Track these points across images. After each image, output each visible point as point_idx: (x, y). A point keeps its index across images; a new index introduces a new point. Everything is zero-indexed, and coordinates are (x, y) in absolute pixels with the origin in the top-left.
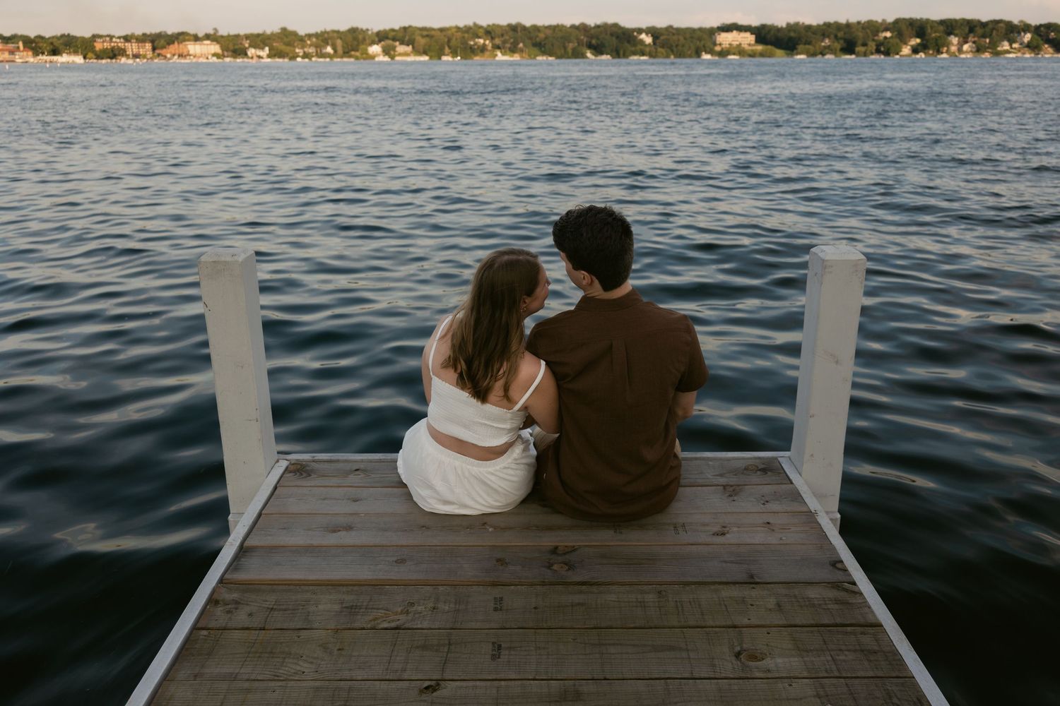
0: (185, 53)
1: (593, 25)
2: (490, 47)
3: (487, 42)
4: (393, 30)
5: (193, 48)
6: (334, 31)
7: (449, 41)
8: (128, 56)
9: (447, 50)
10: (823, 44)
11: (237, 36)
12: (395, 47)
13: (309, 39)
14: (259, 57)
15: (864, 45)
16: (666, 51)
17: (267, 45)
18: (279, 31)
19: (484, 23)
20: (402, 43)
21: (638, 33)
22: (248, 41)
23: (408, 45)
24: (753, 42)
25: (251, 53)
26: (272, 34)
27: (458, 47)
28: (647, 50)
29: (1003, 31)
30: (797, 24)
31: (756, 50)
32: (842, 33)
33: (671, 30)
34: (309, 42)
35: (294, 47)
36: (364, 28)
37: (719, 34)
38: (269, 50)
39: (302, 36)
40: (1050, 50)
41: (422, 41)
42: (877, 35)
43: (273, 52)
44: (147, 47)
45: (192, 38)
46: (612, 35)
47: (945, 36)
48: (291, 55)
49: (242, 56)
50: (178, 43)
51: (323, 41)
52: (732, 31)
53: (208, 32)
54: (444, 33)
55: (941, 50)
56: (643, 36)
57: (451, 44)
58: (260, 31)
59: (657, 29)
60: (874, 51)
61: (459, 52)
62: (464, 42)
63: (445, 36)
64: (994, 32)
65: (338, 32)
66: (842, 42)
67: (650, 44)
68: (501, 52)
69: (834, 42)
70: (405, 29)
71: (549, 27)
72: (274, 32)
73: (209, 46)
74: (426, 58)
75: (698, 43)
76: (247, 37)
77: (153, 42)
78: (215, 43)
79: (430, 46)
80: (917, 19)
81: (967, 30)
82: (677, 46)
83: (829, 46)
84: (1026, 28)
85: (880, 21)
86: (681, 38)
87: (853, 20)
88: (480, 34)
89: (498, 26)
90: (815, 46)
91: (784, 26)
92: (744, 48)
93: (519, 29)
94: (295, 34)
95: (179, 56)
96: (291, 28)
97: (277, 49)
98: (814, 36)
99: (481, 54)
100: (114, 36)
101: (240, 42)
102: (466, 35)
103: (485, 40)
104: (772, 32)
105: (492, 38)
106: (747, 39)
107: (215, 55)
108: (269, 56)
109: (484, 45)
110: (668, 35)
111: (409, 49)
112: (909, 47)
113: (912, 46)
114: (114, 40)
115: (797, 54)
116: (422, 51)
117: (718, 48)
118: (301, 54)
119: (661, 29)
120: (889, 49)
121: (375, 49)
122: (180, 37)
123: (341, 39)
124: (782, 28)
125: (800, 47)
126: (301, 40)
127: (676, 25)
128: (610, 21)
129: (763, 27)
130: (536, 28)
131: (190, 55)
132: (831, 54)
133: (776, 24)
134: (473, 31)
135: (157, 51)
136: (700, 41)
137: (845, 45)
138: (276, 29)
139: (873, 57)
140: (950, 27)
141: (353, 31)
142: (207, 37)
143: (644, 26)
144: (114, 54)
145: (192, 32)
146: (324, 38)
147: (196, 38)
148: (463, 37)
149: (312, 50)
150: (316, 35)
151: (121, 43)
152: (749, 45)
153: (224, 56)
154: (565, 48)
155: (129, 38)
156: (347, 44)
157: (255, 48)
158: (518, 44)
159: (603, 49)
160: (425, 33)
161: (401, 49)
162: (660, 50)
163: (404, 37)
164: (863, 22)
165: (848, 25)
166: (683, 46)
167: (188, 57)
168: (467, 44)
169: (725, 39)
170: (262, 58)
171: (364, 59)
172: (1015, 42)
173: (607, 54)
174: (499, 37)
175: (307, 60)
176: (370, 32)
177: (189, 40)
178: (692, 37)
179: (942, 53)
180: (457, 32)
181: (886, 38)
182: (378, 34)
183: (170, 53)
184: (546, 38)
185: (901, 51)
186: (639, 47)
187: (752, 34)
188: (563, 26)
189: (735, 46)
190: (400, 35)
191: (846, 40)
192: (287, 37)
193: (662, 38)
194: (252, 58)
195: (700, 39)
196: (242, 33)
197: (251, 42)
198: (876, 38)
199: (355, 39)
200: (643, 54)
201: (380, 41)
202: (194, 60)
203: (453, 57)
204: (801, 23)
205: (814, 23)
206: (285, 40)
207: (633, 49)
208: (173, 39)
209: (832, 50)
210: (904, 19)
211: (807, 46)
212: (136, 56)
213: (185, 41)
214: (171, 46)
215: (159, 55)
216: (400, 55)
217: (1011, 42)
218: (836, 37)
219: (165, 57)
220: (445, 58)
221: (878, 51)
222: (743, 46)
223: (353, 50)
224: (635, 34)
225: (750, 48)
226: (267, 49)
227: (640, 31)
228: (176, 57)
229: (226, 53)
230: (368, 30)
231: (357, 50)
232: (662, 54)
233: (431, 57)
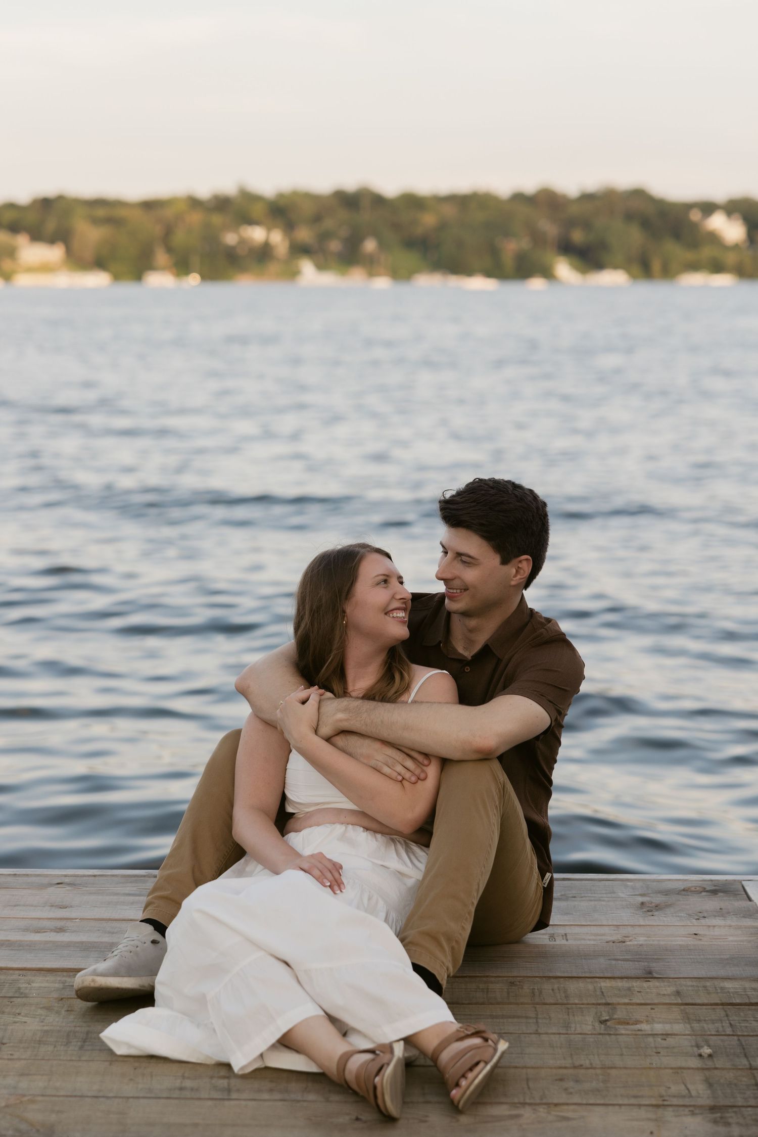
2: (281, 250)
3: (275, 236)
7: (169, 233)
9: (161, 257)
12: (19, 249)
20: (37, 236)
21: (701, 214)
23: (52, 244)
27: (193, 250)
28: (731, 259)
41: (90, 235)
46: (629, 217)
54: (154, 214)
56: (718, 222)
57: (171, 241)
61: (194, 264)
62: (211, 238)
63: (156, 220)
67: (737, 243)
68: (315, 264)
70: (45, 204)
71: (453, 199)
74: (98, 280)
79: (113, 247)
88: (256, 216)
89: (308, 196)
99: (257, 268)
102: (217, 219)
103: (269, 230)
105: (289, 226)
109: (266, 242)
111: (54, 253)
116: (89, 258)
134: (235, 207)
148: (209, 224)
154: (494, 252)
158: (363, 243)
159: (604, 255)
160: (101, 212)
161: (32, 253)
163: (44, 222)
168: (217, 240)
173: (616, 267)
174: (308, 223)
180: (189, 210)
184: (443, 226)
186: (707, 252)
188: (490, 197)
190: (32, 217)
200: (717, 267)
203: (178, 276)
207: (689, 256)
216: (31, 270)
220: (152, 278)
224: (695, 215)
227: (708, 208)
233: (117, 277)
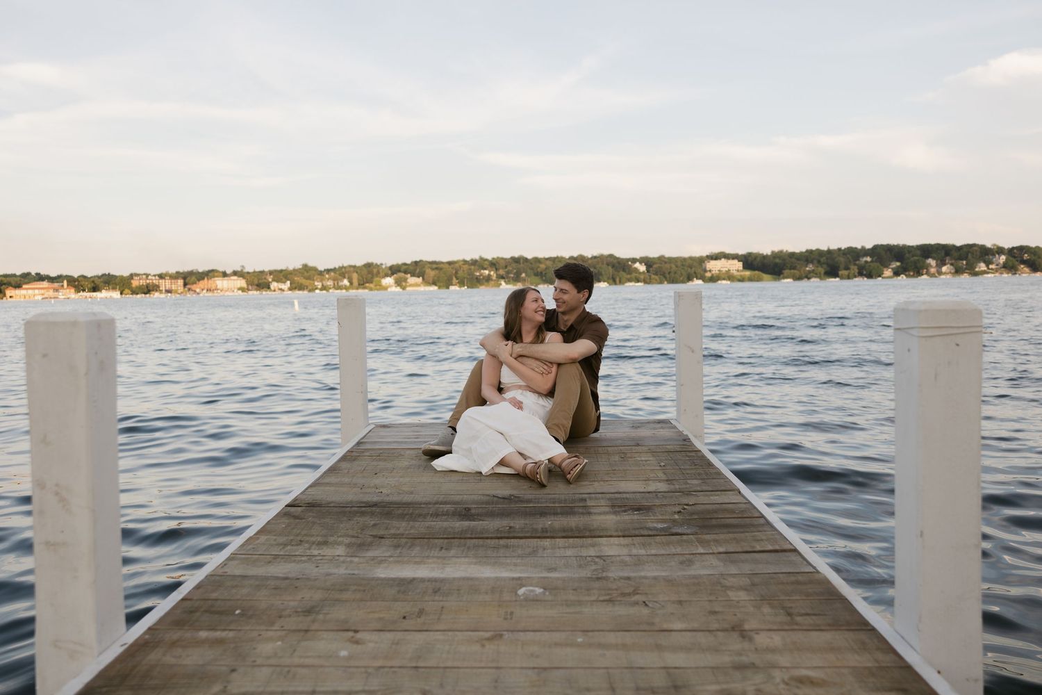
0: (214, 288)
1: (590, 256)
2: (494, 277)
3: (492, 273)
4: (405, 264)
5: (220, 283)
6: (350, 266)
7: (456, 273)
8: (161, 292)
9: (455, 281)
10: (807, 269)
11: (262, 272)
12: (407, 279)
13: (328, 273)
14: (281, 289)
15: (847, 268)
16: (660, 278)
17: (288, 280)
18: (301, 267)
19: (489, 256)
20: (413, 275)
21: (632, 262)
22: (272, 276)
23: (419, 277)
24: (741, 268)
25: (274, 286)
26: (294, 270)
27: (464, 278)
28: (642, 277)
29: (978, 253)
30: (781, 252)
31: (745, 275)
32: (824, 258)
33: (663, 259)
34: (327, 276)
35: (313, 280)
36: (379, 264)
37: (709, 262)
38: (291, 284)
39: (321, 272)
40: (1027, 270)
41: (431, 274)
42: (859, 260)
43: (294, 286)
44: (179, 283)
45: (221, 274)
46: (608, 264)
47: (923, 259)
48: (310, 288)
49: (265, 289)
50: (208, 279)
51: (340, 275)
52: (720, 259)
53: (235, 269)
54: (452, 266)
55: (921, 271)
56: (637, 265)
57: (458, 275)
58: (284, 268)
59: (650, 258)
60: (856, 274)
61: (466, 282)
62: (471, 274)
63: (452, 268)
64: (970, 255)
65: (354, 267)
66: (825, 266)
67: (644, 272)
68: (505, 282)
69: (817, 267)
70: (416, 263)
71: (549, 259)
72: (296, 268)
73: (235, 282)
74: (434, 288)
75: (689, 270)
76: (271, 273)
77: (184, 278)
78: (241, 278)
79: (438, 277)
80: (894, 245)
81: (943, 254)
82: (669, 273)
83: (813, 270)
84: (1000, 251)
85: (859, 247)
86: (673, 266)
87: (834, 247)
88: (486, 266)
89: (502, 259)
90: (800, 271)
91: (769, 254)
92: (733, 274)
93: (521, 261)
94: (315, 269)
95: (207, 290)
96: (311, 264)
97: (298, 283)
98: (798, 262)
99: (486, 284)
100: (150, 274)
101: (263, 277)
102: (473, 267)
103: (490, 271)
104: (758, 259)
105: (497, 270)
106: (736, 266)
107: (239, 289)
108: (290, 289)
109: (489, 275)
110: (661, 264)
111: (420, 280)
112: (890, 270)
113: (892, 269)
114: (150, 277)
115: (784, 278)
116: (431, 282)
117: (708, 275)
118: (319, 287)
119: (654, 258)
120: (870, 272)
121: (389, 281)
122: (209, 274)
123: (357, 272)
124: (767, 255)
125: (786, 272)
126: (321, 273)
127: (667, 255)
128: (606, 253)
129: (750, 254)
130: (537, 260)
131: (218, 290)
132: (815, 277)
133: (761, 252)
134: (479, 264)
135: (188, 286)
136: (691, 268)
137: (828, 269)
138: (298, 266)
139: (856, 279)
140: (927, 251)
141: (369, 266)
142: (235, 273)
143: (638, 257)
144: (148, 290)
145: (221, 269)
146: (341, 273)
147: (225, 275)
148: (470, 269)
149: (330, 283)
150: (334, 270)
151: (156, 279)
152: (738, 271)
153: (248, 290)
155: (163, 276)
156: (362, 277)
157: (277, 282)
158: (521, 274)
159: (601, 277)
160: (434, 266)
161: (412, 280)
162: (653, 276)
163: (415, 270)
164: (843, 248)
165: (829, 251)
166: (675, 273)
167: (216, 291)
168: (473, 275)
169: (714, 266)
170: (283, 291)
171: (378, 290)
172: (992, 263)
173: (604, 281)
174: (503, 268)
175: (324, 292)
176: (384, 267)
177: (217, 277)
178: (683, 265)
179: (923, 275)
180: (464, 264)
181: (866, 262)
182: (391, 268)
183: (200, 288)
184: (546, 268)
185: (883, 274)
186: (634, 275)
187: (739, 261)
188: (562, 258)
189: (724, 272)
190: (411, 268)
191: (828, 265)
192: (307, 272)
193: (655, 266)
194: (274, 291)
195: (691, 267)
196: (267, 269)
197: (274, 277)
198: (857, 262)
199: (370, 272)
200: (638, 281)
201: (393, 274)
202: (222, 294)
203: (460, 287)
204: (785, 251)
205: (797, 251)
206: (306, 274)
207: (629, 276)
208: (203, 276)
209: (816, 274)
210: (882, 245)
211: (792, 271)
212: (168, 291)
213: (214, 277)
214: (201, 282)
215: (189, 289)
216: (411, 285)
217: (988, 263)
218: (819, 262)
219: (195, 291)
220: (452, 288)
221: (861, 274)
222: (732, 271)
223: (367, 283)
224: (630, 263)
225: (739, 273)
226: (289, 282)
227: (634, 260)
228: (205, 291)
229: (250, 287)
230: (382, 264)
231: (372, 283)
232: (656, 280)
233: (440, 288)
